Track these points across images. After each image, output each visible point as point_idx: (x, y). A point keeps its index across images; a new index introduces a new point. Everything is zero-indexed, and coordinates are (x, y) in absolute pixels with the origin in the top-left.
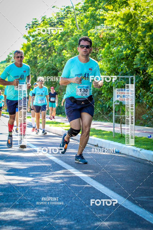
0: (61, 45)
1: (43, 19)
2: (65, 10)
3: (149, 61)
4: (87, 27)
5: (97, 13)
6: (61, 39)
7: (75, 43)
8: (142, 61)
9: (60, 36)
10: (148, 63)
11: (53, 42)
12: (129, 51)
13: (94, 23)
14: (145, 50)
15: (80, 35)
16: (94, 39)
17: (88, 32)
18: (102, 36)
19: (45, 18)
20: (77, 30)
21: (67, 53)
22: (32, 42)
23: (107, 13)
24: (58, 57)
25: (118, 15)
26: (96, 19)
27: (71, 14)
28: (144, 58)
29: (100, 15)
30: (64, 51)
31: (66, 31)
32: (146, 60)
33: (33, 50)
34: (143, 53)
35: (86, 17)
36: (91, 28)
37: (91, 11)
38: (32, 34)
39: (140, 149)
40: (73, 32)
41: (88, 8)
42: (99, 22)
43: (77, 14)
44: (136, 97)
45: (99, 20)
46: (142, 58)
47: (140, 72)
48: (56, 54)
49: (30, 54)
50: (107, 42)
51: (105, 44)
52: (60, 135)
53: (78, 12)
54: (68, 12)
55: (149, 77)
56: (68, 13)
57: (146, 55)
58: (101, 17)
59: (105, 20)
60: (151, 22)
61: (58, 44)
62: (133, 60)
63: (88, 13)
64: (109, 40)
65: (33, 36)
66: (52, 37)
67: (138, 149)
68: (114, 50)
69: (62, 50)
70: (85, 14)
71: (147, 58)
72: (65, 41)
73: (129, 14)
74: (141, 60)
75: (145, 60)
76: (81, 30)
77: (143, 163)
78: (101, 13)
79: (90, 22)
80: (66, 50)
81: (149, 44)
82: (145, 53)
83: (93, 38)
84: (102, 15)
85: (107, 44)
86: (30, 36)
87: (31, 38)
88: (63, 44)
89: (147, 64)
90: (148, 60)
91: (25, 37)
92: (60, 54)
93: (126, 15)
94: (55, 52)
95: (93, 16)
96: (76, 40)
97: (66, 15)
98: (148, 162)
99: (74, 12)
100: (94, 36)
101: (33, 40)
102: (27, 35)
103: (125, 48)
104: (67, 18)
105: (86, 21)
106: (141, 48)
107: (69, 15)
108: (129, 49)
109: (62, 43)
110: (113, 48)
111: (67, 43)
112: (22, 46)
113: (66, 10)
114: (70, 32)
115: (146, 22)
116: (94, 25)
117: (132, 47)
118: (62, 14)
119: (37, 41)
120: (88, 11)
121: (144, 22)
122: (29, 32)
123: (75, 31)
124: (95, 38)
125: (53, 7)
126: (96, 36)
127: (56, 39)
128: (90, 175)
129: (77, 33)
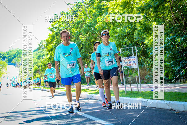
0: (78, 32)
1: (62, 14)
2: (77, 5)
3: (145, 35)
4: (96, 16)
5: (102, 4)
6: (77, 27)
7: (88, 29)
8: (140, 35)
9: (76, 25)
10: (144, 36)
11: (71, 30)
12: (129, 29)
13: (100, 12)
14: (140, 27)
15: (91, 22)
16: (102, 24)
17: (97, 19)
18: (107, 21)
19: (63, 13)
20: (88, 19)
21: (83, 37)
22: (55, 32)
23: (109, 3)
24: (76, 41)
25: (117, 3)
26: (101, 9)
27: (82, 7)
28: (141, 32)
29: (104, 5)
30: (81, 36)
31: (80, 21)
32: (143, 35)
33: (57, 38)
34: (140, 29)
35: (94, 8)
36: (99, 16)
37: (97, 3)
38: (55, 26)
39: (147, 100)
40: (86, 20)
41: (95, 2)
42: (104, 11)
43: (87, 7)
44: (139, 63)
45: (104, 9)
46: (139, 33)
47: (139, 44)
48: (74, 39)
49: (55, 42)
50: (112, 25)
51: (110, 27)
53: (87, 5)
55: (146, 47)
56: (80, 7)
57: (142, 30)
58: (105, 7)
59: (109, 8)
60: (143, 6)
61: (75, 31)
62: (133, 36)
63: (95, 5)
64: (113, 23)
65: (56, 28)
66: (70, 27)
67: (146, 100)
68: (118, 30)
69: (79, 35)
70: (92, 6)
71: (144, 32)
72: (80, 28)
73: (125, 1)
74: (139, 34)
75: (142, 34)
76: (91, 19)
77: (151, 110)
78: (104, 4)
79: (97, 12)
80: (81, 35)
81: (144, 22)
82: (141, 29)
83: (101, 23)
85: (112, 26)
86: (54, 28)
87: (54, 30)
88: (79, 31)
89: (144, 38)
90: (144, 34)
91: (50, 29)
92: (77, 39)
93: (124, 2)
94: (74, 37)
95: (99, 7)
96: (88, 26)
97: (79, 9)
98: (154, 109)
99: (84, 6)
100: (101, 22)
101: (56, 31)
102: (51, 27)
103: (126, 27)
104: (79, 11)
105: (94, 11)
106: (138, 26)
107: (81, 9)
108: (129, 28)
109: (78, 30)
110: (117, 29)
111: (82, 30)
112: (49, 36)
113: (78, 5)
114: (83, 21)
115: (139, 6)
116: (101, 14)
117: (131, 26)
118: (75, 8)
119: (59, 31)
120: (95, 4)
121: (138, 6)
122: (52, 25)
123: (87, 20)
124: (102, 23)
125: (68, 4)
126: (103, 21)
127: (73, 28)
128: (112, 123)
129: (89, 21)
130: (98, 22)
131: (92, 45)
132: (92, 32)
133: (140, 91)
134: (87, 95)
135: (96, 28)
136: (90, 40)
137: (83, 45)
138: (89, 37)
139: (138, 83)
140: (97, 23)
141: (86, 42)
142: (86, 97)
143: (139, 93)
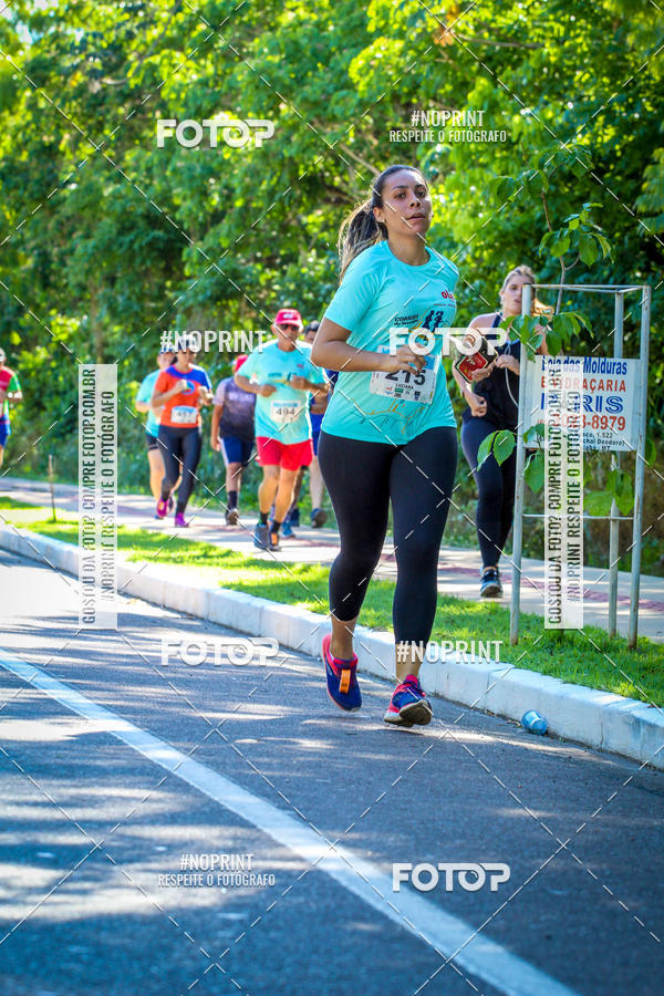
0: (204, 83)
6: (205, 47)
7: (286, 74)
9: (202, 27)
11: (156, 60)
12: (611, 132)
15: (320, 26)
16: (403, 53)
17: (372, 9)
18: (448, 38)
22: (27, 54)
33: (32, 106)
38: (30, 9)
49: (18, 129)
50: (480, 72)
51: (466, 85)
52: (191, 617)
61: (184, 71)
62: (631, 185)
64: (488, 59)
65: (38, 23)
66: (153, 33)
68: (522, 120)
69: (211, 112)
72: (226, 56)
80: (231, 109)
83: (399, 45)
85: (482, 83)
86: (21, 17)
87: (25, 35)
88: (218, 78)
96: (294, 53)
100: (401, 35)
101: (36, 44)
103: (586, 113)
108: (610, 117)
109: (209, 67)
110: (516, 111)
111: (241, 74)
117: (630, 108)
119: (62, 51)
124: (409, 46)
126: (413, 36)
127: (175, 44)
129: (303, 13)
130: (380, 32)
131: (299, 204)
132: (319, 110)
133: (624, 632)
134: (208, 595)
135: (353, 74)
136: (292, 165)
137: (228, 195)
138: (288, 140)
139: (624, 566)
140: (368, 40)
141: (254, 173)
142: (201, 612)
143: (616, 650)
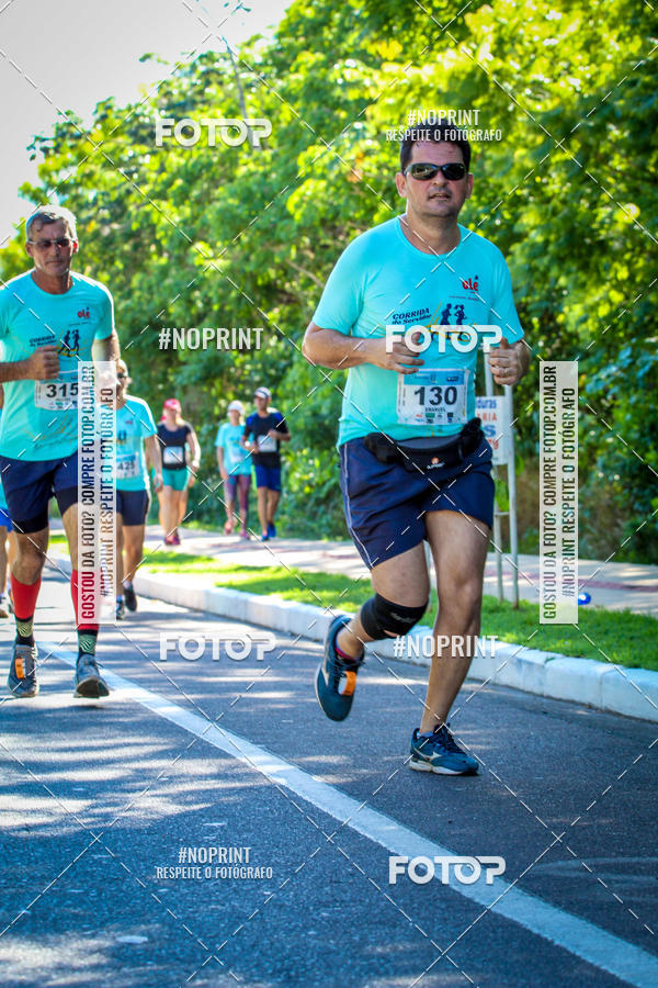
0: (185, 222)
1: (102, 112)
2: (194, 68)
3: (568, 273)
4: (293, 140)
5: (334, 75)
6: (182, 197)
7: (243, 212)
8: (537, 275)
9: (179, 182)
10: (563, 281)
11: (148, 208)
13: (321, 119)
14: (546, 229)
15: (265, 175)
16: (327, 189)
17: (301, 160)
18: (359, 175)
19: (109, 108)
20: (249, 154)
21: (210, 253)
23: (376, 74)
24: (173, 272)
25: (425, 81)
26: (330, 102)
27: (221, 84)
28: (546, 260)
29: (346, 85)
30: (200, 246)
31: (204, 160)
32: (554, 272)
34: (540, 239)
35: (288, 96)
36: (313, 143)
37: (310, 70)
38: (57, 179)
39: (544, 655)
40: (234, 162)
41: (295, 58)
42: (343, 115)
43: (249, 86)
44: (520, 432)
45: (345, 105)
46: (535, 263)
47: (530, 323)
48: (164, 260)
50: (383, 200)
51: (372, 210)
52: (196, 610)
53: (253, 76)
54: (207, 78)
55: (569, 342)
56: (208, 83)
57: (551, 248)
58: (352, 95)
59: (372, 102)
60: (568, 108)
61: (169, 215)
63: (296, 79)
64: (388, 189)
65: (63, 188)
66: (145, 190)
67: (537, 657)
69: (191, 244)
70: (280, 83)
71: (560, 260)
72: (199, 202)
73: (472, 75)
74: (532, 270)
75: (548, 269)
76: (267, 154)
77: (561, 716)
78: (350, 76)
79: (308, 117)
80: (206, 241)
81: (564, 202)
82: (547, 242)
83: (323, 184)
84: (356, 84)
85: (384, 208)
86: (50, 185)
87: (53, 198)
88: (194, 218)
89: (562, 289)
90: (561, 269)
91: (26, 191)
92: (181, 261)
93: (463, 77)
94: (160, 252)
95: (317, 91)
96: (247, 197)
97: (201, 93)
98: (581, 712)
99: (235, 78)
100: (323, 177)
102: (38, 183)
104: (204, 102)
105: (287, 112)
106: (530, 218)
107: (212, 91)
108: (479, 224)
109: (187, 211)
111: (210, 214)
112: (17, 233)
113: (201, 68)
114: (222, 163)
115: (550, 105)
116: (326, 129)
117: (493, 217)
118: (183, 86)
119: (81, 207)
120: (297, 71)
121: (539, 107)
122: (45, 172)
123: (243, 157)
124: (330, 184)
125: (143, 60)
126: (332, 176)
127: (162, 196)
128: (331, 779)
129: (252, 167)
130: (308, 176)
131: (260, 305)
132: (268, 233)
133: (510, 597)
134: (208, 594)
135: (290, 208)
136: (253, 277)
137: (208, 302)
138: (247, 259)
139: (506, 548)
140: (301, 182)
141: (225, 286)
142: (203, 607)
143: (504, 610)
